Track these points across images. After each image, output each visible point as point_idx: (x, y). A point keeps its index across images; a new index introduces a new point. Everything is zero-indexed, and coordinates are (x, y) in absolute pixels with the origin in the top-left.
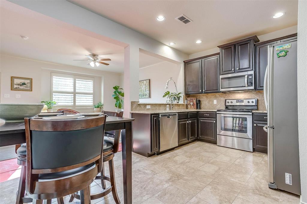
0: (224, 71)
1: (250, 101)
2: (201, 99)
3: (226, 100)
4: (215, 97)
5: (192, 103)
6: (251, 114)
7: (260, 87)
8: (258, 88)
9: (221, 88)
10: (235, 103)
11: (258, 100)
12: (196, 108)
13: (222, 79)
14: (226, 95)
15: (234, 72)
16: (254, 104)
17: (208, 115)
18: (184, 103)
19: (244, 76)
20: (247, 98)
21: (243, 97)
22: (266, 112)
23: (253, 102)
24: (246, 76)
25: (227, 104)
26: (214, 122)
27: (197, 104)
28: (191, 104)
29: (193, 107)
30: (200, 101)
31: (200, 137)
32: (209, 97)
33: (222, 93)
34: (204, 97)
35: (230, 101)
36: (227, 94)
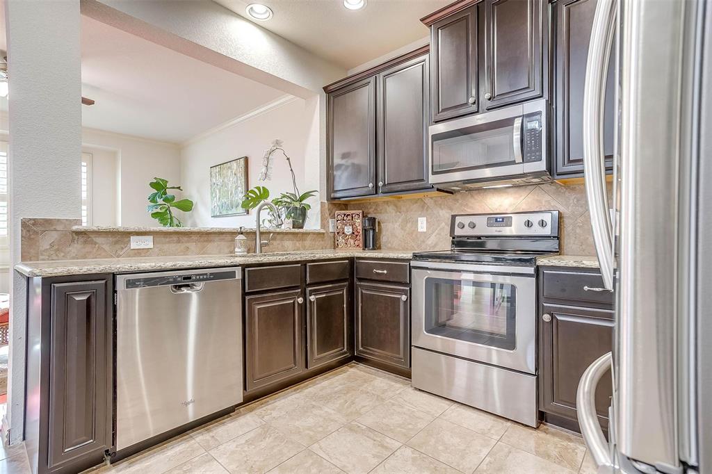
0: (443, 110)
1: (535, 219)
2: (378, 217)
3: (454, 217)
4: (423, 207)
5: (348, 230)
6: (531, 270)
7: (569, 161)
8: (561, 169)
9: (434, 173)
10: (482, 229)
11: (560, 217)
12: (361, 245)
13: (436, 137)
14: (457, 200)
15: (474, 108)
16: (547, 231)
17: (385, 272)
18: (323, 226)
19: (508, 122)
20: (524, 208)
21: (510, 205)
22: (594, 264)
23: (542, 224)
24: (517, 123)
25: (458, 232)
26: (404, 298)
27: (365, 231)
28: (346, 230)
29: (352, 242)
30: (373, 220)
31: (361, 351)
32: (404, 209)
33: (438, 190)
34: (391, 209)
35: (466, 220)
36: (458, 196)
